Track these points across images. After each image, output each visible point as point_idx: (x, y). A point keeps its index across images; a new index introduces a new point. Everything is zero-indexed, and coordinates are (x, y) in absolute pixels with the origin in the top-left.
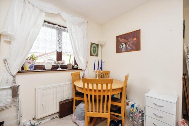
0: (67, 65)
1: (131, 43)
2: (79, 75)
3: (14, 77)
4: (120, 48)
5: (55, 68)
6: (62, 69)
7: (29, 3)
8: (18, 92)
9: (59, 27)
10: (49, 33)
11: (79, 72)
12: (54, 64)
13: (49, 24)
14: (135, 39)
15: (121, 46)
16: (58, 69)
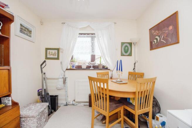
0: (98, 65)
1: (165, 35)
2: (108, 74)
3: (64, 72)
4: (154, 43)
5: (88, 68)
6: (93, 69)
7: (70, 26)
8: (66, 81)
9: (92, 35)
10: (85, 42)
11: (108, 72)
12: (88, 65)
13: (85, 35)
14: (171, 28)
15: (155, 41)
16: (91, 69)
